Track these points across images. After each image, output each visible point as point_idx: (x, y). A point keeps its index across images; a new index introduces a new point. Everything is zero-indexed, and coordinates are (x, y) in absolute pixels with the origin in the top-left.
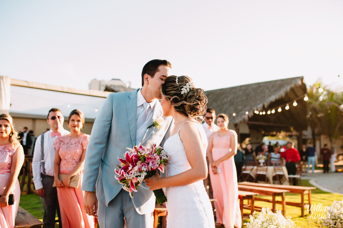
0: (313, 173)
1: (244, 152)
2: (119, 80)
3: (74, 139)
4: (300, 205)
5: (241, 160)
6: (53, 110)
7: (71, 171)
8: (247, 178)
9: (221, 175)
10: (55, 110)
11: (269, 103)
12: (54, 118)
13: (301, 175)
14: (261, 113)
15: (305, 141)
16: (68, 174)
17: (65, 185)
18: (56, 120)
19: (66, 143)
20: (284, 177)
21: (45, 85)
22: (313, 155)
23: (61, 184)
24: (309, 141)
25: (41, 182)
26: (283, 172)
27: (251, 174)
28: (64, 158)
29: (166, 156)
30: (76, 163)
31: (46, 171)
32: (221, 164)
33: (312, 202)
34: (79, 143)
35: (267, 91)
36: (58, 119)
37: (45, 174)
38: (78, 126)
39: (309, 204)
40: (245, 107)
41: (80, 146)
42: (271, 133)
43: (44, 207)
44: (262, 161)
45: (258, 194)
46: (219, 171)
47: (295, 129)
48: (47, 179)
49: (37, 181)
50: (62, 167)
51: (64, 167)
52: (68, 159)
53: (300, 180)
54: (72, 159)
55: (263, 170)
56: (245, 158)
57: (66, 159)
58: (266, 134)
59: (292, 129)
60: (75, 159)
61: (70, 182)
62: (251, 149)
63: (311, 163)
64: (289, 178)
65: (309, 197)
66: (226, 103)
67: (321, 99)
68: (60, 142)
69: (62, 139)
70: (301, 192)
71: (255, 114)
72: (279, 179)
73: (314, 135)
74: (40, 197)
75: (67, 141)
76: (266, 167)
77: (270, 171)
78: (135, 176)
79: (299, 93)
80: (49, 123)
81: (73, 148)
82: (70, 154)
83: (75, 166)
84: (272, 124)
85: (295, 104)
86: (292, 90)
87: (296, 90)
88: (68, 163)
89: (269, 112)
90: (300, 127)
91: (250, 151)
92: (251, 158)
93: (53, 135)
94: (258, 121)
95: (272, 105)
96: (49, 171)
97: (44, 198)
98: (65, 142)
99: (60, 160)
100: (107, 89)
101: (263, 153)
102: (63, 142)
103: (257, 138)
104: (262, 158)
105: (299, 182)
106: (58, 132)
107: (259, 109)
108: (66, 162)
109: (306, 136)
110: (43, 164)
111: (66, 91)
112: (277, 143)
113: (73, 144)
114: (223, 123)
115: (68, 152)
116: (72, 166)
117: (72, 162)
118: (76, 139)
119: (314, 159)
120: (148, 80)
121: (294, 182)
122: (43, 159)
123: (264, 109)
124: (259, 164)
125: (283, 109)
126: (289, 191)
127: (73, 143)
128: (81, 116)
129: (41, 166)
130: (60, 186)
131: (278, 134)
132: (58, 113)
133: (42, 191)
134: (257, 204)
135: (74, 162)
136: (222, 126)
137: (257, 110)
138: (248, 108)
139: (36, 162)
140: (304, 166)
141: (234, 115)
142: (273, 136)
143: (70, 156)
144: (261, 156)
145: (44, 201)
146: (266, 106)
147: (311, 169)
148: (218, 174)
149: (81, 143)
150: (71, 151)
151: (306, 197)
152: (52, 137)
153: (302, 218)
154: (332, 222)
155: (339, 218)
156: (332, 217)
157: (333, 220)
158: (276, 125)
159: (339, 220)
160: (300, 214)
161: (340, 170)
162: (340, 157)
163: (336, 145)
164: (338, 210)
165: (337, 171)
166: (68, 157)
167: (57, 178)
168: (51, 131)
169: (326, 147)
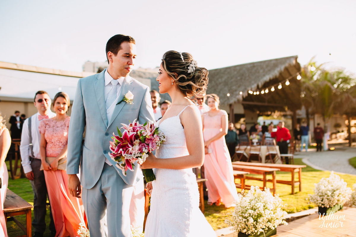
0: (306, 152)
1: (238, 132)
3: (60, 122)
4: (290, 183)
5: (235, 140)
6: (40, 93)
7: (58, 153)
8: (241, 157)
9: (212, 156)
10: (42, 92)
11: (263, 83)
12: (40, 101)
13: (294, 154)
14: (255, 93)
15: (299, 121)
16: (56, 157)
17: (53, 167)
18: (43, 103)
19: (52, 126)
20: (276, 156)
21: (36, 67)
22: (306, 134)
23: (49, 167)
24: (303, 120)
25: (30, 166)
26: (276, 151)
27: (245, 154)
28: (51, 141)
29: (164, 137)
30: (63, 145)
31: (34, 155)
32: (212, 144)
33: (302, 180)
34: (66, 126)
35: (261, 71)
36: (45, 101)
37: (34, 158)
38: (63, 109)
39: (300, 181)
40: (239, 87)
42: (266, 113)
43: (34, 190)
44: (255, 141)
45: (249, 173)
46: (210, 151)
47: (288, 109)
48: (35, 163)
49: (26, 164)
50: (49, 150)
51: (50, 150)
52: (55, 142)
53: (292, 159)
54: (59, 142)
55: (255, 150)
56: (238, 138)
57: (53, 142)
58: (261, 114)
59: (286, 109)
60: (62, 142)
61: (59, 165)
62: (245, 129)
63: (305, 142)
64: (282, 157)
65: (299, 175)
66: (220, 83)
67: (315, 78)
68: (45, 126)
69: (47, 122)
70: (292, 171)
71: (249, 94)
72: (271, 158)
73: (307, 114)
74: (30, 181)
75: (52, 124)
76: (259, 147)
77: (263, 151)
78: (135, 156)
79: (293, 72)
80: (36, 106)
81: (59, 131)
82: (57, 136)
83: (62, 149)
84: (266, 104)
85: (288, 83)
86: (286, 69)
87: (290, 70)
88: (55, 146)
89: (263, 92)
90: (295, 106)
91: (244, 131)
92: (245, 138)
93: (41, 118)
94: (252, 101)
95: (267, 85)
96: (37, 155)
97: (33, 181)
98: (50, 125)
99: (46, 143)
101: (257, 133)
102: (49, 125)
103: (252, 119)
104: (255, 138)
105: (292, 161)
106: (45, 115)
107: (253, 89)
108: (53, 145)
109: (299, 115)
110: (32, 147)
111: (57, 73)
112: (272, 123)
113: (59, 127)
114: (213, 103)
115: (55, 135)
116: (59, 149)
117: (59, 145)
118: (62, 121)
119: (308, 138)
120: (111, 58)
121: (287, 161)
122: (31, 142)
123: (259, 89)
124: (252, 143)
125: (276, 88)
126: (279, 170)
127: (59, 125)
128: (66, 98)
129: (29, 149)
130: (47, 169)
131: (273, 114)
132: (45, 96)
133: (31, 174)
134: (247, 182)
135: (61, 144)
136: (212, 106)
137: (251, 90)
138: (243, 88)
139: (24, 145)
140: (297, 145)
141: (228, 95)
142: (268, 116)
143: (56, 139)
144: (254, 136)
145: (34, 184)
146: (260, 86)
147: (304, 147)
148: (209, 154)
149: (67, 125)
150: (57, 134)
151: (296, 176)
152: (40, 120)
153: (292, 196)
154: (319, 199)
155: (326, 194)
156: (320, 194)
157: (320, 196)
158: (270, 105)
159: (326, 196)
160: (290, 192)
161: (332, 148)
162: (334, 136)
163: (329, 124)
164: (325, 187)
165: (329, 150)
166: (54, 140)
167: (45, 161)
168: (38, 114)
169: (319, 126)
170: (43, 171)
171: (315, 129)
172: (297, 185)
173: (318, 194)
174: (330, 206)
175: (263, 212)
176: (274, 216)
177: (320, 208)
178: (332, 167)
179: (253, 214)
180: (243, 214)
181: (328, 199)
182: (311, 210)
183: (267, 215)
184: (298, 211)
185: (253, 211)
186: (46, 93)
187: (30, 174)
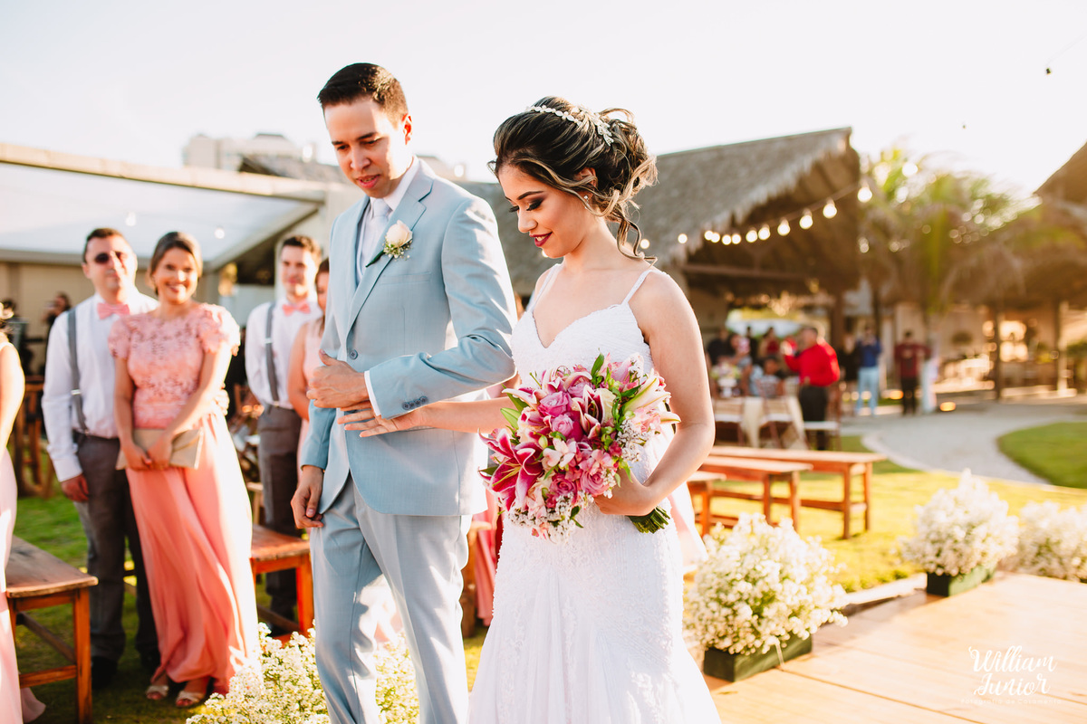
0: (872, 416)
2: (279, 136)
3: (173, 322)
4: (839, 507)
6: (100, 234)
7: (171, 418)
10: (106, 232)
11: (747, 209)
12: (103, 258)
13: (838, 421)
14: (727, 240)
15: (850, 324)
16: (162, 428)
17: (157, 460)
18: (110, 264)
19: (148, 333)
20: (790, 430)
22: (873, 364)
23: (144, 457)
25: (76, 457)
26: (789, 414)
28: (148, 383)
30: (185, 394)
31: (88, 423)
33: (873, 501)
34: (190, 334)
35: (743, 172)
36: (115, 260)
37: (87, 433)
38: (186, 285)
39: (866, 501)
40: (677, 219)
41: (192, 342)
42: (753, 300)
43: (87, 532)
44: (728, 383)
45: (723, 477)
47: (822, 286)
48: (92, 448)
49: (62, 452)
50: (142, 409)
51: (147, 409)
52: (160, 384)
53: (837, 437)
54: (173, 383)
55: (731, 410)
57: (153, 386)
58: (739, 301)
59: (814, 286)
60: (181, 384)
61: (174, 451)
63: (868, 386)
64: (808, 432)
65: (865, 484)
67: (902, 195)
68: (128, 334)
69: (133, 324)
70: (843, 470)
71: (707, 244)
72: (775, 433)
73: (876, 304)
74: (75, 504)
75: (150, 329)
76: (739, 401)
77: (752, 413)
79: (839, 178)
80: (89, 276)
81: (172, 351)
82: (165, 367)
83: (182, 403)
84: (756, 272)
85: (830, 211)
86: (818, 168)
87: (829, 170)
88: (161, 394)
89: (752, 237)
90: (839, 279)
93: (105, 312)
94: (713, 261)
95: (758, 216)
96: (99, 423)
97: (86, 504)
98: (144, 332)
99: (134, 388)
100: (248, 166)
101: (734, 359)
102: (139, 333)
103: (710, 315)
104: (728, 375)
105: (834, 441)
106: (119, 303)
107: (720, 228)
108: (155, 394)
109: (851, 306)
110: (79, 402)
111: (115, 171)
113: (171, 338)
115: (159, 363)
116: (173, 404)
117: (172, 393)
118: (179, 320)
119: (876, 374)
122: (76, 386)
123: (737, 226)
124: (718, 391)
125: (794, 225)
126: (809, 468)
127: (171, 333)
128: (194, 251)
129: (70, 407)
130: (140, 465)
131: (774, 302)
132: (117, 244)
133: (80, 484)
134: (719, 506)
135: (178, 391)
137: (713, 230)
138: (687, 223)
139: (57, 395)
140: (845, 397)
141: (645, 244)
142: (759, 307)
143: (164, 374)
144: (725, 368)
145: (86, 514)
146: (740, 218)
147: (866, 403)
149: (194, 332)
150: (167, 359)
151: (856, 485)
152: (103, 318)
153: (845, 543)
154: (930, 550)
155: (949, 536)
156: (933, 536)
157: (934, 542)
158: (768, 274)
159: (949, 543)
160: (839, 530)
161: (948, 406)
162: (950, 369)
163: (940, 332)
164: (948, 516)
165: (938, 410)
166: (159, 378)
167: (130, 442)
168: (98, 299)
169: (911, 341)
170: (123, 472)
171: (899, 350)
172: (857, 511)
173: (927, 538)
174: (960, 569)
175: (777, 587)
176: (809, 598)
177: (932, 577)
178: (951, 460)
179: (749, 594)
180: (722, 596)
181: (955, 550)
182: (901, 582)
183: (789, 596)
184: (864, 586)
185: (749, 586)
186: (120, 235)
187: (75, 485)
